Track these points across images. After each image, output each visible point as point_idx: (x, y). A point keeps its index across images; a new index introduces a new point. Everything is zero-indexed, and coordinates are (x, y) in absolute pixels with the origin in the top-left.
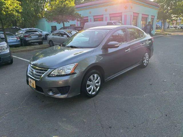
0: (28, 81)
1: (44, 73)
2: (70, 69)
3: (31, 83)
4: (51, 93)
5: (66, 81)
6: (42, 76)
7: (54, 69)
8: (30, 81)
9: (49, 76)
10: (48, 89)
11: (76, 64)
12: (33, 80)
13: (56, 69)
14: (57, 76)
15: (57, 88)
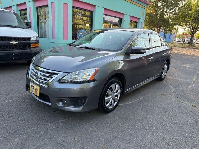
0: (29, 87)
1: (53, 77)
2: (89, 75)
3: (33, 88)
4: (61, 105)
5: (82, 90)
6: (51, 81)
7: (67, 73)
8: (32, 86)
9: (60, 81)
10: (58, 99)
11: (96, 69)
12: (37, 86)
13: (70, 73)
14: (72, 82)
15: (70, 98)
